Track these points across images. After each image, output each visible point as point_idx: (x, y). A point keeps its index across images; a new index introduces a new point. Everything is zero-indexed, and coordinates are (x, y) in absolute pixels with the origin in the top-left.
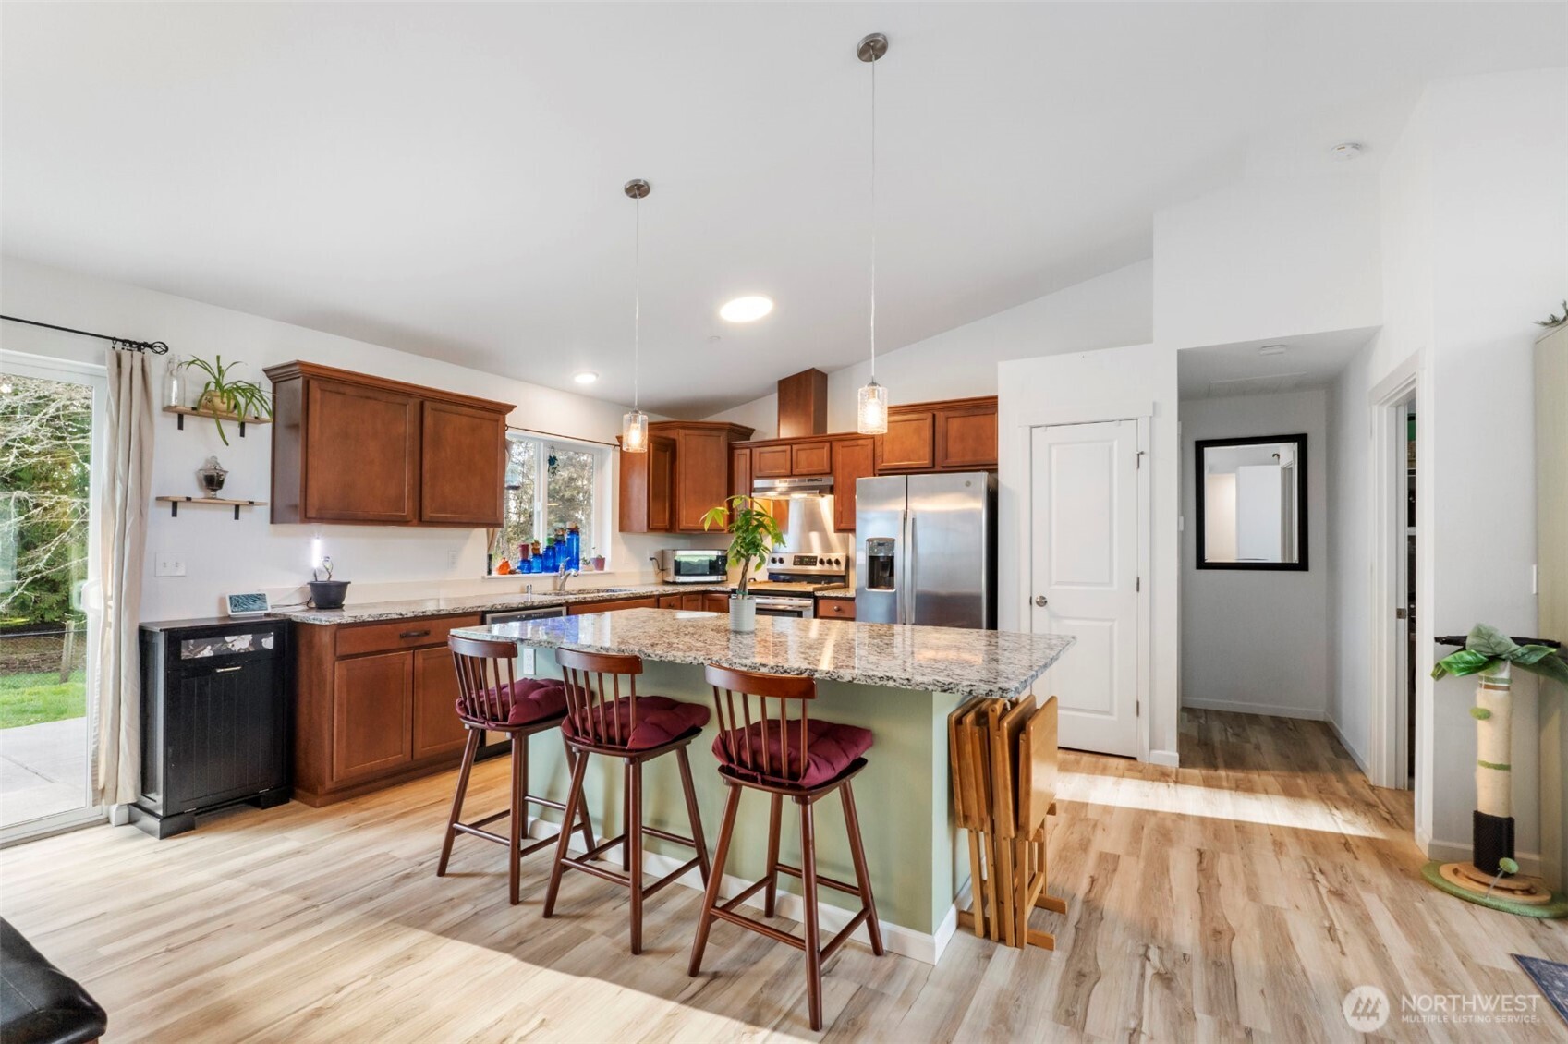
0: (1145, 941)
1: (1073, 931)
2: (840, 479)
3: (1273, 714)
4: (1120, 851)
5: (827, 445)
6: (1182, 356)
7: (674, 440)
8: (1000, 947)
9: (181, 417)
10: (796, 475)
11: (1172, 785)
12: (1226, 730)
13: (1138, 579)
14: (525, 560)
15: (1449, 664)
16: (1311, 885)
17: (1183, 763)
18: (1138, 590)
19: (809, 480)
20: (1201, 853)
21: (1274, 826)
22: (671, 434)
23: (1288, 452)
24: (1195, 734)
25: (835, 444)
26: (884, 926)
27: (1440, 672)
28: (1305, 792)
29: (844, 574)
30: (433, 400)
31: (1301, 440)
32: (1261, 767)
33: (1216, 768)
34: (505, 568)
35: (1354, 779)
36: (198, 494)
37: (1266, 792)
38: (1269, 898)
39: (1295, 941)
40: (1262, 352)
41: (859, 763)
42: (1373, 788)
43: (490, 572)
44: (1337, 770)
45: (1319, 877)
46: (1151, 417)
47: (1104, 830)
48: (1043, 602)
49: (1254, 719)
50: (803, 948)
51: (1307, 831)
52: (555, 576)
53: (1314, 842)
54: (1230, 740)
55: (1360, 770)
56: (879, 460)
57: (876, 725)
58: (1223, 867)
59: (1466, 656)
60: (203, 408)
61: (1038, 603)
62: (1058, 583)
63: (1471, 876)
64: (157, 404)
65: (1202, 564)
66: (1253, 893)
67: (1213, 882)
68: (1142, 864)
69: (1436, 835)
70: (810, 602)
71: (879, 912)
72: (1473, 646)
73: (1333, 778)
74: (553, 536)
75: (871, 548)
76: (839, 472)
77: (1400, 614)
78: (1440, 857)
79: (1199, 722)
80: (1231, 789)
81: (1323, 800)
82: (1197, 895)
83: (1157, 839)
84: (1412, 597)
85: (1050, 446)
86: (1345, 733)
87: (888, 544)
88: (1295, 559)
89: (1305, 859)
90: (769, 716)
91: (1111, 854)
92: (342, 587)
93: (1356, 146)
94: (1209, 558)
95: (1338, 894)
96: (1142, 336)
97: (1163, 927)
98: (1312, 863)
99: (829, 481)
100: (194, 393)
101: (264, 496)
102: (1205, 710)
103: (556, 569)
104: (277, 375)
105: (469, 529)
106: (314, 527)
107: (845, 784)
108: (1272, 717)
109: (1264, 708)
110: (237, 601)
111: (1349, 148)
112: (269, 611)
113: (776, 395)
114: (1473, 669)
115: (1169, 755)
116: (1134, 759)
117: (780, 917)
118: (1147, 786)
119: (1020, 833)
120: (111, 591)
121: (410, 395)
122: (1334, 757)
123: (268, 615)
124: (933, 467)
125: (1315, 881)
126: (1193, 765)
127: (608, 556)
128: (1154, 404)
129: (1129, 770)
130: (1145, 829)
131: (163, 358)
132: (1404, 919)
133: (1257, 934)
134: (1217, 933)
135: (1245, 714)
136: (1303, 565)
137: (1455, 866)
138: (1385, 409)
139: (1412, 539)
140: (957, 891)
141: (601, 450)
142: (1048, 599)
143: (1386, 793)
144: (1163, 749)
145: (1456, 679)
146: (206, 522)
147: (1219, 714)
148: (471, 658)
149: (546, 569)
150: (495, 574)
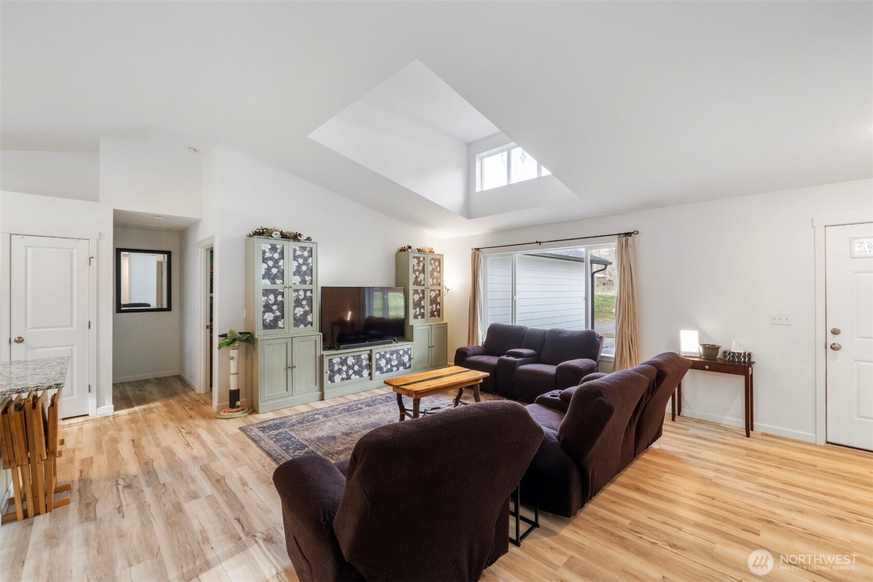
0: (116, 479)
1: (78, 493)
4: (92, 454)
6: (116, 211)
8: (36, 518)
11: (112, 420)
12: (134, 389)
13: (90, 322)
15: (222, 344)
16: (179, 434)
17: (116, 409)
18: (89, 328)
20: (133, 441)
23: (163, 258)
24: (120, 396)
27: (220, 347)
31: (169, 253)
32: (154, 400)
33: (133, 406)
35: (191, 393)
38: (164, 444)
39: (176, 453)
40: (153, 218)
42: (198, 395)
44: (185, 392)
45: (182, 430)
46: (97, 240)
47: (80, 450)
48: (20, 341)
49: (147, 381)
53: (179, 420)
54: (137, 393)
55: (194, 390)
58: (143, 442)
59: (227, 340)
61: (16, 341)
62: (31, 329)
63: (229, 411)
65: (119, 310)
66: (158, 445)
67: (141, 448)
68: (105, 455)
69: (219, 403)
72: (229, 337)
73: (183, 396)
77: (207, 327)
78: (221, 408)
79: (120, 389)
82: (135, 456)
83: (110, 444)
84: (211, 320)
85: (26, 247)
86: (187, 377)
88: (165, 306)
89: (176, 427)
91: (88, 458)
93: (195, 150)
95: (189, 433)
97: (123, 472)
98: (179, 427)
102: (121, 383)
108: (155, 379)
109: (151, 375)
111: (192, 150)
114: (229, 344)
115: (110, 407)
116: (87, 415)
122: (183, 387)
125: (180, 432)
126: (121, 408)
128: (100, 233)
129: (86, 422)
130: (103, 442)
132: (210, 431)
133: (162, 457)
134: (146, 464)
135: (143, 380)
136: (169, 309)
137: (224, 410)
138: (203, 250)
139: (211, 298)
142: (24, 338)
143: (202, 395)
144: (105, 406)
145: (224, 348)
147: (129, 383)
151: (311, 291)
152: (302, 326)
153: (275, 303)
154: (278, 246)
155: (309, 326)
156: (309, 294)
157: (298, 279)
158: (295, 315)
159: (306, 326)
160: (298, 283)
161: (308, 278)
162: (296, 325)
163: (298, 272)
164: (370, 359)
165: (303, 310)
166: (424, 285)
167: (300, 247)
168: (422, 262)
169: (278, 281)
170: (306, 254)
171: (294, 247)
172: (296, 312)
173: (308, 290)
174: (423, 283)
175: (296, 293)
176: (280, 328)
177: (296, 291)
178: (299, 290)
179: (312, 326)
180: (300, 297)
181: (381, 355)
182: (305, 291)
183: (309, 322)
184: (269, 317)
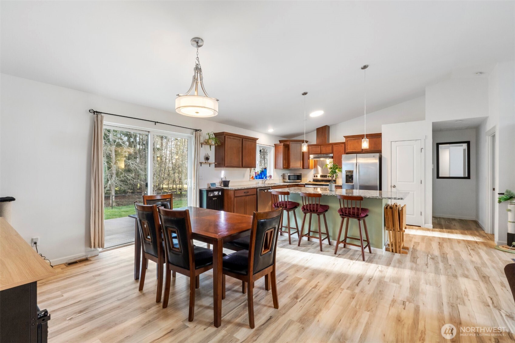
0: (427, 254)
1: (411, 252)
2: (335, 155)
3: (460, 219)
4: (419, 241)
5: (331, 146)
6: (433, 123)
7: (289, 145)
8: (396, 254)
9: (202, 145)
10: (322, 154)
11: (431, 232)
12: (445, 222)
13: (421, 181)
14: (256, 176)
15: (501, 199)
16: (466, 248)
17: (433, 228)
18: (421, 183)
19: (326, 155)
20: (439, 243)
21: (458, 239)
22: (288, 143)
23: (465, 146)
24: (437, 222)
25: (333, 145)
26: (372, 248)
27: (500, 202)
28: (467, 234)
29: (335, 180)
30: (244, 138)
31: (468, 143)
33: (443, 229)
34: (252, 178)
35: (482, 232)
36: (205, 161)
37: (457, 233)
38: (456, 249)
39: (461, 255)
40: (456, 122)
41: (367, 215)
42: (486, 234)
43: (250, 178)
44: (477, 230)
45: (468, 247)
46: (425, 139)
48: (394, 187)
49: (454, 219)
50: (361, 247)
51: (467, 240)
52: (262, 180)
53: (469, 242)
54: (447, 223)
55: (483, 230)
56: (346, 150)
57: (369, 208)
58: (445, 245)
59: (504, 197)
60: (205, 143)
61: (393, 187)
62: (399, 182)
63: (506, 247)
65: (438, 177)
66: (452, 248)
67: (442, 247)
68: (425, 244)
71: (371, 246)
72: (506, 195)
73: (475, 231)
74: (261, 170)
75: (346, 173)
76: (335, 153)
77: (494, 189)
78: (500, 244)
79: (438, 220)
80: (447, 233)
81: (471, 235)
82: (439, 248)
83: (428, 240)
85: (396, 146)
86: (480, 222)
87: (351, 172)
88: (466, 175)
89: (465, 245)
90: (345, 207)
91: (417, 242)
92: (229, 182)
93: (481, 73)
94: (440, 176)
95: (473, 249)
96: (423, 119)
97: (431, 252)
98: (467, 245)
99: (332, 155)
103: (263, 178)
104: (217, 135)
105: (246, 168)
106: (222, 168)
107: (364, 219)
109: (457, 217)
110: (212, 185)
111: (479, 73)
112: (217, 187)
113: (316, 131)
114: (506, 200)
115: (430, 226)
116: (420, 226)
117: (347, 248)
118: (424, 232)
119: (400, 230)
121: (241, 137)
122: (476, 227)
123: (216, 188)
124: (362, 152)
126: (436, 228)
127: (272, 175)
128: (426, 136)
129: (419, 229)
130: (425, 238)
132: (488, 254)
133: (453, 254)
134: (443, 254)
135: (451, 218)
136: (469, 177)
137: (502, 246)
138: (490, 137)
140: (385, 243)
141: (270, 148)
142: (396, 186)
143: (489, 234)
144: (428, 224)
145: (503, 203)
146: (205, 167)
147: (443, 218)
148: (276, 195)
149: (259, 178)
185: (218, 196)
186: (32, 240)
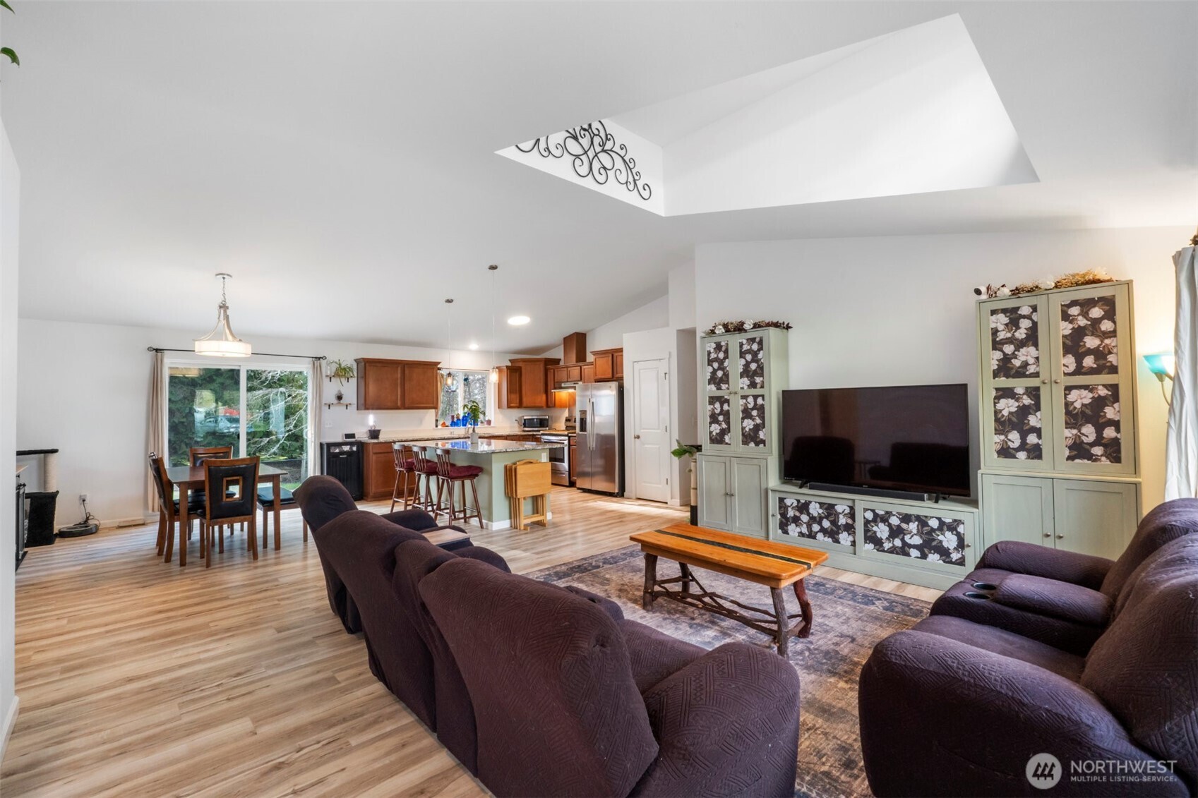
5: (580, 367)
6: (678, 330)
7: (521, 367)
9: (331, 378)
10: (569, 382)
14: (453, 422)
15: (675, 453)
19: (572, 383)
25: (582, 367)
26: (484, 521)
30: (409, 364)
34: (444, 425)
36: (335, 401)
43: (437, 426)
46: (668, 359)
48: (638, 437)
52: (468, 427)
56: (595, 375)
60: (337, 375)
61: (636, 438)
64: (324, 375)
70: (567, 438)
71: (483, 518)
75: (581, 414)
85: (640, 370)
87: (585, 412)
92: (379, 431)
100: (334, 370)
101: (355, 401)
103: (468, 424)
104: (357, 361)
106: (370, 411)
110: (348, 436)
112: (356, 438)
113: (562, 346)
114: (681, 455)
116: (667, 503)
120: (313, 432)
121: (400, 363)
123: (355, 440)
124: (612, 378)
127: (493, 419)
128: (669, 353)
131: (326, 361)
146: (338, 410)
149: (463, 424)
150: (440, 427)
151: (763, 396)
152: (752, 444)
153: (722, 413)
154: (723, 344)
155: (762, 445)
156: (760, 401)
157: (746, 381)
158: (743, 429)
159: (757, 444)
160: (746, 387)
161: (758, 380)
162: (745, 443)
163: (746, 372)
164: (852, 515)
165: (753, 423)
166: (1036, 375)
167: (748, 340)
168: (1029, 317)
169: (724, 386)
170: (755, 347)
171: (741, 341)
172: (744, 424)
173: (760, 396)
174: (1032, 369)
175: (744, 401)
176: (727, 444)
177: (745, 397)
178: (748, 396)
179: (765, 445)
180: (748, 405)
181: (876, 515)
182: (755, 397)
183: (762, 440)
184: (716, 429)
185: (350, 453)
186: (81, 496)
